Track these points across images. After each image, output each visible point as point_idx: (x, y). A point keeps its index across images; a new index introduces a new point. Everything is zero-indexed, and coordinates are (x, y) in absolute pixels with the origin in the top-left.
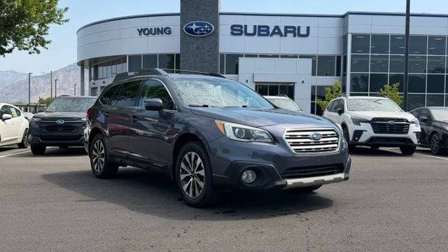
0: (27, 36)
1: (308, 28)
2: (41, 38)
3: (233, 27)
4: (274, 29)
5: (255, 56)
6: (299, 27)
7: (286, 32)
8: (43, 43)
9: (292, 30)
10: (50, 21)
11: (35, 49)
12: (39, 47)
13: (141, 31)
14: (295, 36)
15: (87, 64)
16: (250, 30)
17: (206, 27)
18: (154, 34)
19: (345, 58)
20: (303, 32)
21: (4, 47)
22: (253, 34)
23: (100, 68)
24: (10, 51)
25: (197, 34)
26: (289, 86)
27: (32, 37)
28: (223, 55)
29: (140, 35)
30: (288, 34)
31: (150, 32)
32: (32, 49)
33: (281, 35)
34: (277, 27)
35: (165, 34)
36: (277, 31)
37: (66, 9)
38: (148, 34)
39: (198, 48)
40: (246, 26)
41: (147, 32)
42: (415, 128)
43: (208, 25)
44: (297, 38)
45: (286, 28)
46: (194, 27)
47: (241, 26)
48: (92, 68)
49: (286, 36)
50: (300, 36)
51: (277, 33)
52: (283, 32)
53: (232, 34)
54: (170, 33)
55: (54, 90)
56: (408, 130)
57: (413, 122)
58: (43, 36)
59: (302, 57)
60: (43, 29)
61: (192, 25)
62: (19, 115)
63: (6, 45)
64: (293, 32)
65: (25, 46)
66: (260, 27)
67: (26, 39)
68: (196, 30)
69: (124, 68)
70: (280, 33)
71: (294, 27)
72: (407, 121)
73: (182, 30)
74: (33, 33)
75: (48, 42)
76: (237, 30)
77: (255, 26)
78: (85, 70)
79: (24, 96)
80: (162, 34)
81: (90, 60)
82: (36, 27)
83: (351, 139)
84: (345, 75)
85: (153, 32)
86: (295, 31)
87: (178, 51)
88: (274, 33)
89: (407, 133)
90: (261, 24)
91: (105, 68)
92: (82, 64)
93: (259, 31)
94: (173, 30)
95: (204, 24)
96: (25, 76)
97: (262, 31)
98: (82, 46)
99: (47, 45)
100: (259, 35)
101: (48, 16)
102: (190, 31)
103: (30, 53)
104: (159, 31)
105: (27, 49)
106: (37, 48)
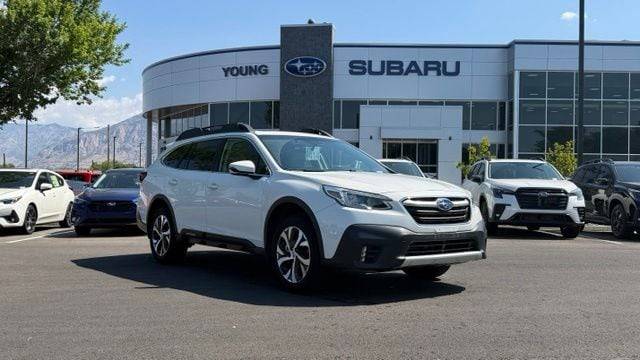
0: (75, 82)
1: (458, 64)
2: (93, 83)
3: (351, 64)
4: (410, 66)
5: (383, 103)
6: (445, 63)
7: (427, 69)
8: (96, 90)
9: (435, 66)
10: (105, 61)
11: (85, 98)
12: (91, 96)
13: (227, 71)
14: (439, 74)
15: (155, 115)
16: (376, 67)
17: (315, 64)
18: (246, 74)
19: (511, 104)
20: (451, 68)
21: (45, 96)
22: (381, 73)
23: (173, 121)
24: (53, 101)
25: (302, 74)
26: (432, 145)
27: (81, 83)
28: (339, 102)
29: (226, 75)
30: (430, 72)
31: (240, 71)
32: (81, 99)
33: (420, 74)
34: (413, 63)
35: (260, 75)
36: (413, 67)
37: (127, 45)
38: (237, 75)
39: (303, 92)
40: (370, 62)
41: (235, 71)
42: (576, 202)
43: (318, 61)
44: (442, 77)
45: (426, 63)
46: (299, 65)
47: (364, 63)
48: (163, 122)
49: (426, 74)
50: (447, 74)
51: (412, 71)
52: (422, 70)
53: (351, 73)
54: (266, 72)
55: (112, 150)
56: (566, 204)
57: (573, 194)
58: (96, 81)
59: (449, 103)
60: (96, 71)
61: (296, 61)
62: (62, 184)
63: (47, 92)
64: (437, 69)
65: (73, 95)
66: (390, 63)
67: (73, 85)
68: (302, 68)
69: (204, 121)
70: (418, 71)
71: (437, 63)
72: (565, 192)
73: (282, 70)
74: (83, 78)
75: (103, 89)
76: (359, 68)
77: (383, 63)
78: (154, 123)
79: (71, 159)
80: (256, 73)
81: (160, 110)
82: (86, 69)
83: (491, 215)
84: (511, 129)
85: (244, 72)
86: (440, 68)
87: (277, 97)
88: (409, 71)
89: (565, 208)
90: (392, 59)
91: (180, 121)
92: (149, 116)
93: (389, 68)
94: (270, 69)
95: (314, 61)
96: (73, 132)
97: (392, 68)
98: (148, 93)
99: (101, 93)
100: (389, 73)
101: (102, 54)
102: (293, 70)
103: (79, 104)
104: (251, 70)
105: (77, 99)
106: (88, 96)
